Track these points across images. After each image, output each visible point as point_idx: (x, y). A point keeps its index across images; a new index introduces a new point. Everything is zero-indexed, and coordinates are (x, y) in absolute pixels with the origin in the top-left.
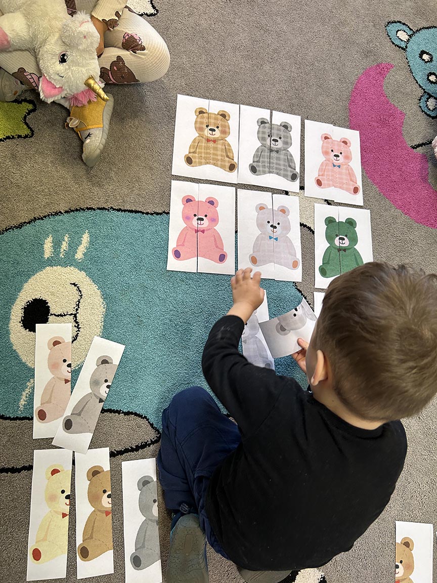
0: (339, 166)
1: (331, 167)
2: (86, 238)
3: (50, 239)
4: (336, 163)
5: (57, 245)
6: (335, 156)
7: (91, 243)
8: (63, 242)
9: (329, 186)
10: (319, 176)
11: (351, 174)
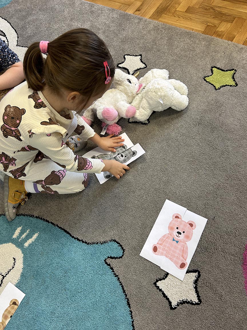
0: (177, 242)
1: (170, 240)
4: (176, 238)
6: (178, 233)
9: (162, 254)
10: (157, 244)
11: (184, 251)
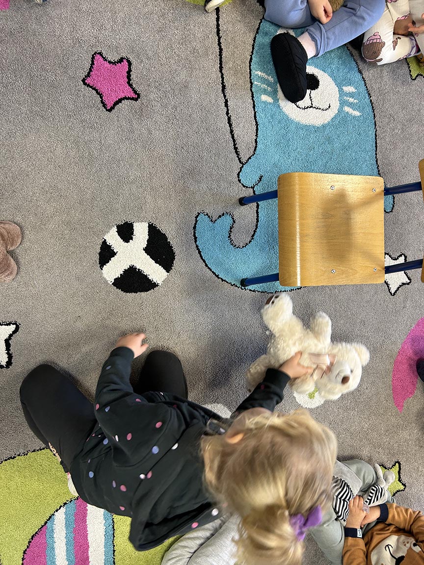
2: (357, 113)
3: (354, 90)
5: (351, 95)
7: (354, 117)
8: (353, 99)
